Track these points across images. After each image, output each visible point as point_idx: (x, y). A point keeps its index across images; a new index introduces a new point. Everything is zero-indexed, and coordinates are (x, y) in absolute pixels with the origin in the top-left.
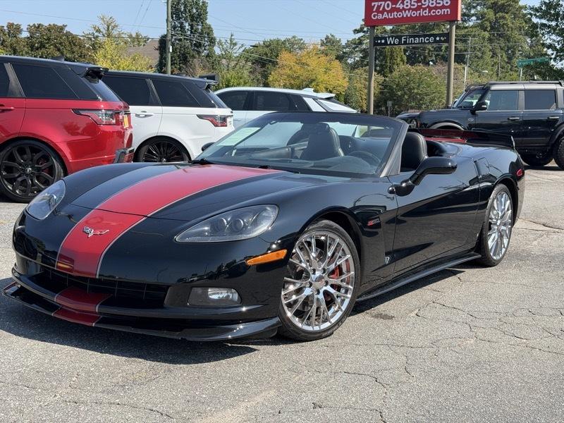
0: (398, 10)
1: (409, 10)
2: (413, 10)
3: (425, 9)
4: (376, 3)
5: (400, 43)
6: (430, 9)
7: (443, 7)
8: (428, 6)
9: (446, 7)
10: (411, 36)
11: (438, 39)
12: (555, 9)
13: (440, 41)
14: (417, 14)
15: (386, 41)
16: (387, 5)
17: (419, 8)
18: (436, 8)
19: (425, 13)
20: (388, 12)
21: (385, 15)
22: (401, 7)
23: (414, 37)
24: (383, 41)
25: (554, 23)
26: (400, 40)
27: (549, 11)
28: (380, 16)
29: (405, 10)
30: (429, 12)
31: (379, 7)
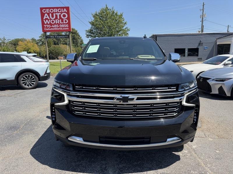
0: (53, 28)
1: (56, 28)
2: (57, 28)
3: (61, 28)
4: (45, 25)
5: (54, 38)
6: (63, 28)
7: (66, 27)
8: (62, 27)
9: (67, 27)
10: (57, 36)
11: (66, 36)
12: (92, 31)
13: (67, 37)
14: (59, 29)
15: (50, 37)
16: (49, 26)
17: (59, 27)
18: (64, 28)
19: (61, 29)
20: (50, 28)
21: (49, 29)
22: (54, 27)
23: (59, 36)
24: (49, 37)
25: (92, 35)
26: (55, 37)
27: (91, 31)
28: (47, 29)
29: (55, 28)
30: (62, 28)
31: (46, 26)
